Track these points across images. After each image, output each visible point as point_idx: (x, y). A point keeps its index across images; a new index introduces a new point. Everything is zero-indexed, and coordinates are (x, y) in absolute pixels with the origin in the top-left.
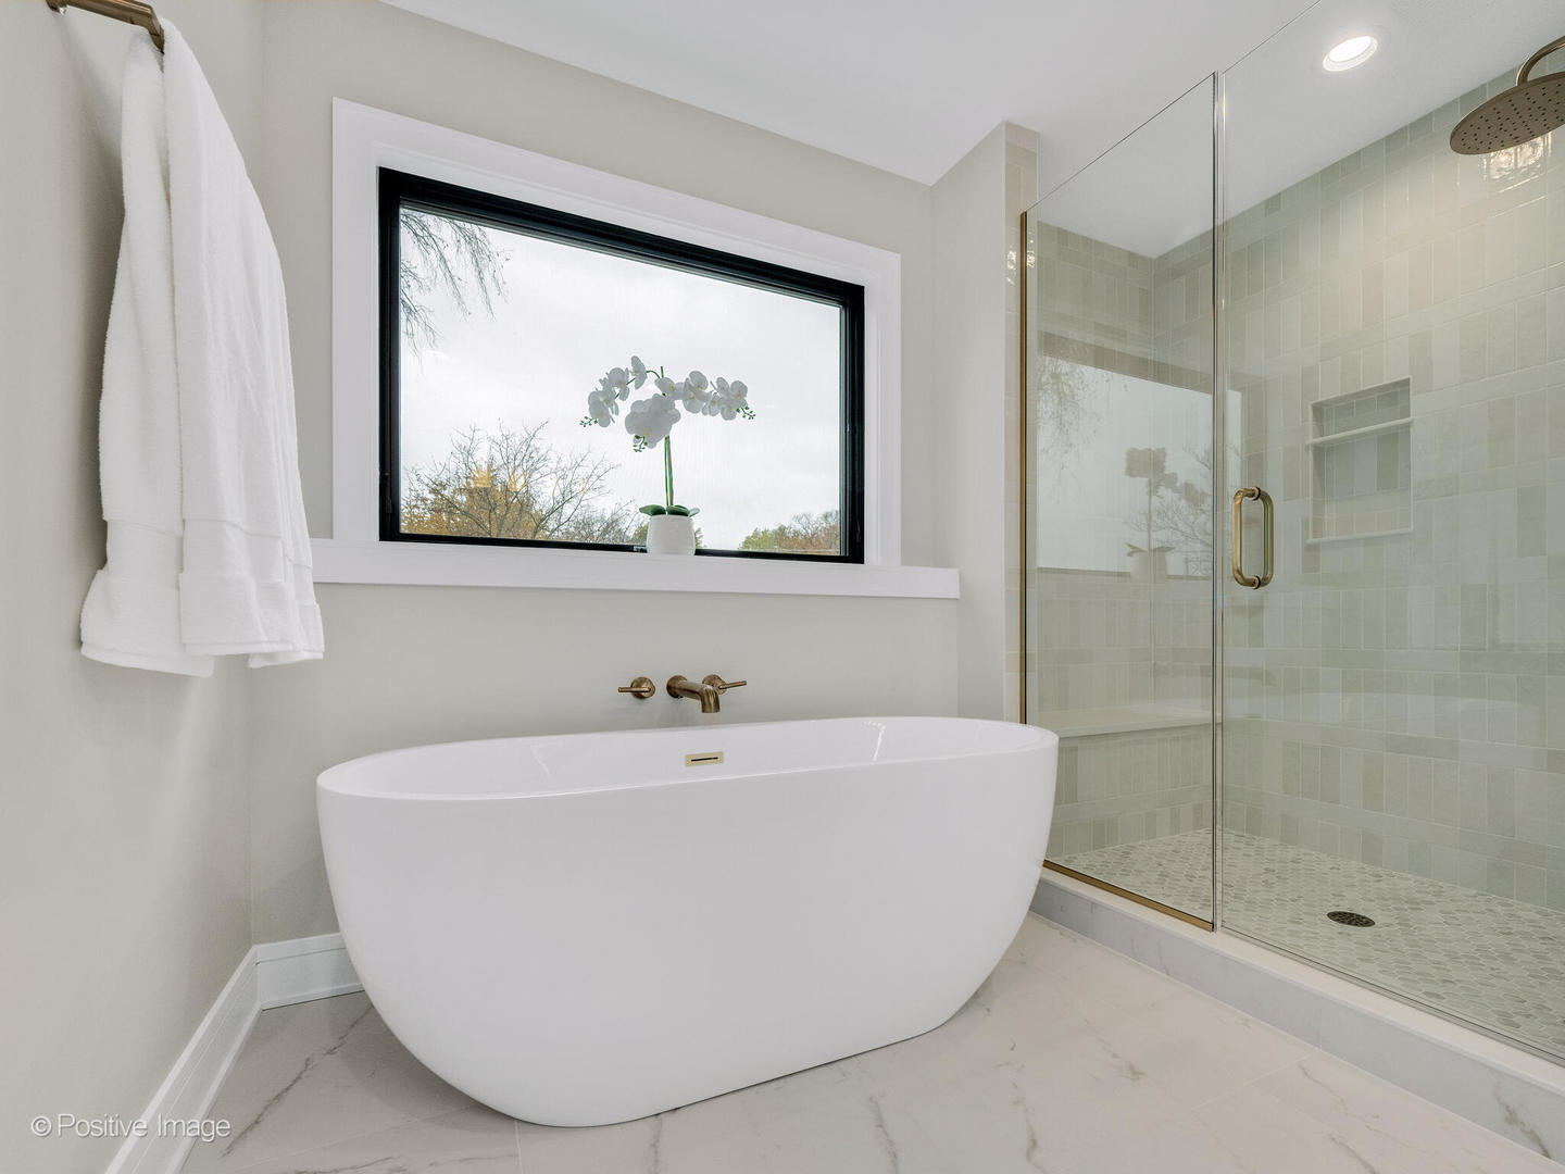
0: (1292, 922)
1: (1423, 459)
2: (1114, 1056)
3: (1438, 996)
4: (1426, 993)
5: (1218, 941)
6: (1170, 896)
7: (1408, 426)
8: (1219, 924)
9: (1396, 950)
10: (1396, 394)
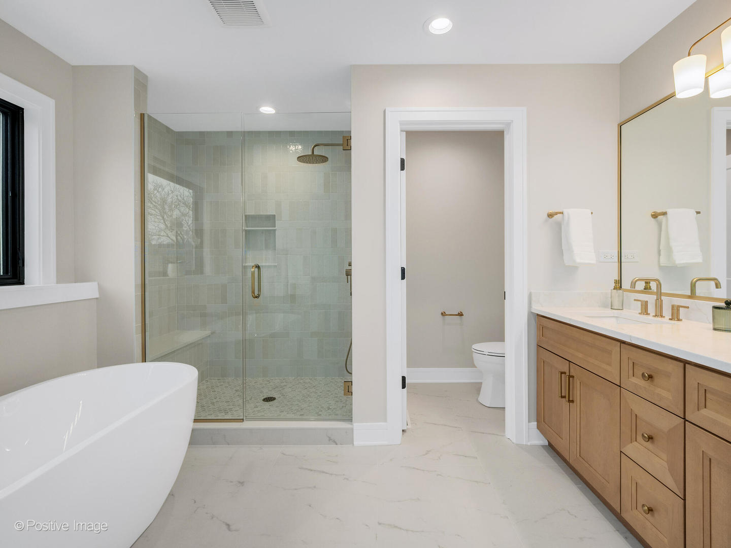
0: (255, 407)
1: (280, 242)
2: (232, 482)
3: (302, 415)
4: (300, 415)
5: (247, 425)
6: (212, 414)
7: (275, 230)
8: (245, 418)
9: (286, 405)
10: (271, 219)
